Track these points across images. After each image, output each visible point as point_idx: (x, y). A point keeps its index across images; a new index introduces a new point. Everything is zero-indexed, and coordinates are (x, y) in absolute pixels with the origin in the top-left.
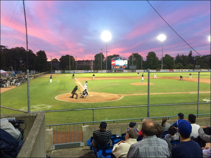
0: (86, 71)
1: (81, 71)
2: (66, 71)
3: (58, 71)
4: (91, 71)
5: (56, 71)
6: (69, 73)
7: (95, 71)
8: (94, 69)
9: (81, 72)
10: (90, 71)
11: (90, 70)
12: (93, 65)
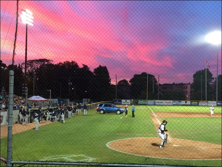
0: (177, 102)
1: (168, 101)
2: (140, 102)
3: (126, 101)
4: (186, 102)
5: (123, 101)
6: (145, 105)
7: (193, 103)
8: (192, 99)
9: (166, 104)
10: (183, 102)
11: (184, 100)
12: (191, 92)
